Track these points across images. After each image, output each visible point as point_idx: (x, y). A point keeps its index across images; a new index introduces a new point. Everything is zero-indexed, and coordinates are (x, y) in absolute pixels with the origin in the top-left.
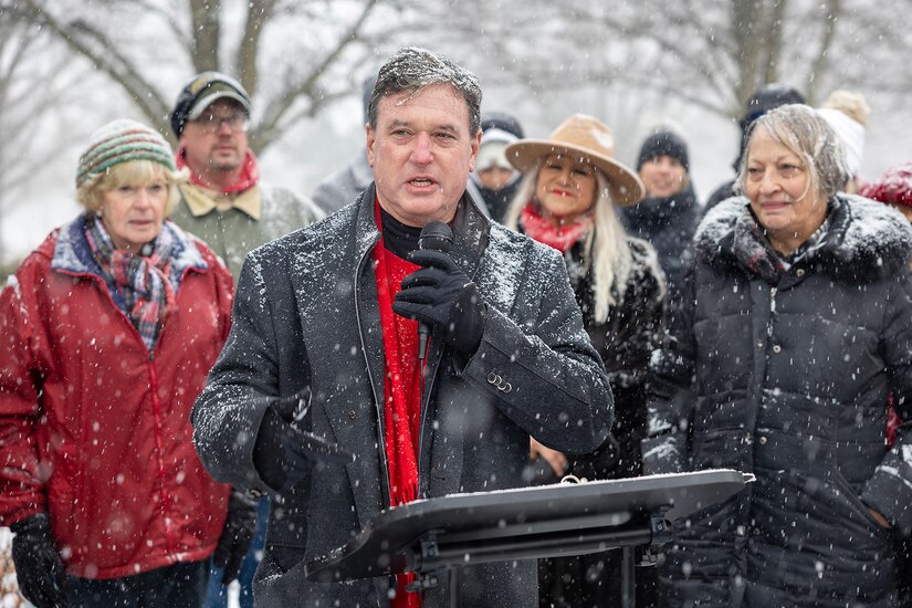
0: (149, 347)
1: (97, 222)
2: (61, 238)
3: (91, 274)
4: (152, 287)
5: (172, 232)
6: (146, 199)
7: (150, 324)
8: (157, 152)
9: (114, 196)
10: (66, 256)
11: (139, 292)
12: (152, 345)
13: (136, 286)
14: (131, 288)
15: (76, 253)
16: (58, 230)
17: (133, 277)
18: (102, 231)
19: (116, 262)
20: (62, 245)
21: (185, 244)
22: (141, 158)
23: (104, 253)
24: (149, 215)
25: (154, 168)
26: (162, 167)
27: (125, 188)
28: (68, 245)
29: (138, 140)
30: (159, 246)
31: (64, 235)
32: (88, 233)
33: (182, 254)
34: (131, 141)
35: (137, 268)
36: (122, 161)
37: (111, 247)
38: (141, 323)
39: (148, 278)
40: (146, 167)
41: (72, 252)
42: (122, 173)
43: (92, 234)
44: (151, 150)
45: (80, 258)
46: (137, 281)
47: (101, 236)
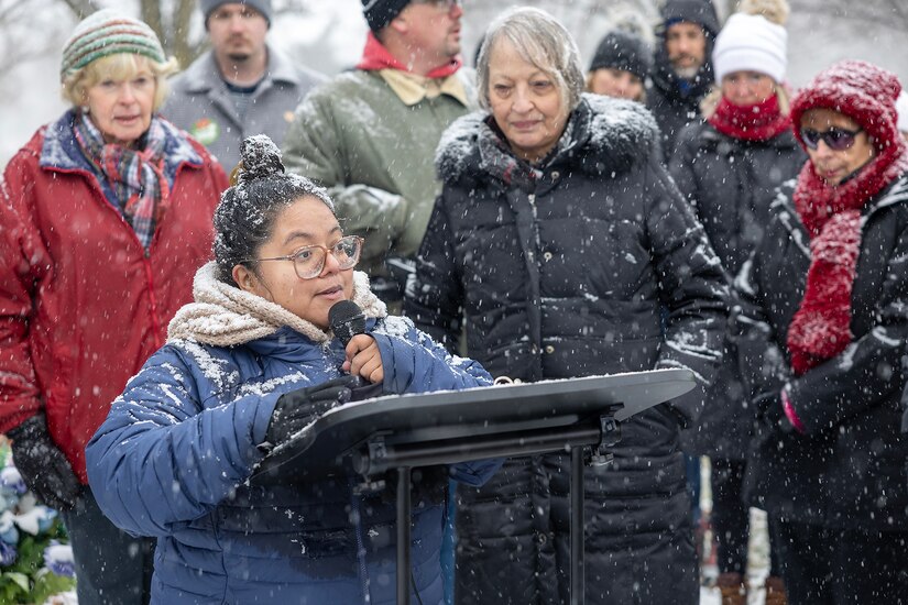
0: (144, 244)
1: (85, 118)
2: (48, 136)
3: (82, 169)
4: (145, 181)
5: (164, 127)
6: (130, 93)
7: (144, 220)
8: (140, 44)
9: (98, 92)
10: (54, 153)
11: (132, 187)
12: (148, 242)
13: (130, 182)
14: (125, 184)
15: (64, 149)
16: (45, 128)
17: (126, 172)
18: (90, 127)
19: (108, 157)
20: (50, 143)
21: (179, 141)
22: (121, 51)
23: (95, 149)
24: (136, 110)
25: (137, 62)
26: (146, 59)
27: (108, 83)
28: (55, 142)
29: (119, 32)
30: (152, 140)
31: (51, 132)
32: (76, 129)
33: (176, 150)
34: (112, 33)
35: (128, 163)
36: (102, 55)
37: (101, 142)
38: (135, 218)
39: (142, 172)
40: (127, 60)
41: (60, 149)
42: (104, 67)
43: (80, 130)
44: (132, 43)
45: (69, 155)
46: (130, 176)
47: (89, 132)
